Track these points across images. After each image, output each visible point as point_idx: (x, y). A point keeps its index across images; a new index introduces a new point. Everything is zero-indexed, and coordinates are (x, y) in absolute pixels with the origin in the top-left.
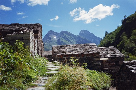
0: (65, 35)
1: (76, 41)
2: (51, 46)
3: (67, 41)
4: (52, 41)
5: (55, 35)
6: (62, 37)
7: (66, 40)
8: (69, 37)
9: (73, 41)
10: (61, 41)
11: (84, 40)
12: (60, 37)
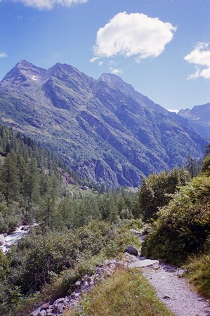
0: (66, 72)
1: (93, 93)
2: (25, 95)
3: (72, 90)
4: (29, 85)
5: (36, 73)
6: (58, 77)
7: (68, 85)
8: (76, 79)
9: (85, 90)
10: (56, 87)
11: (114, 91)
12: (53, 77)
